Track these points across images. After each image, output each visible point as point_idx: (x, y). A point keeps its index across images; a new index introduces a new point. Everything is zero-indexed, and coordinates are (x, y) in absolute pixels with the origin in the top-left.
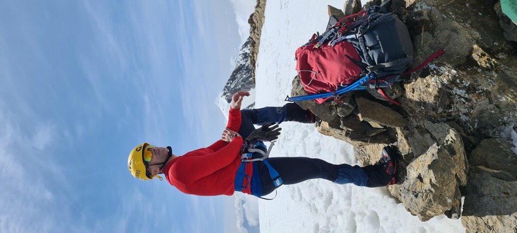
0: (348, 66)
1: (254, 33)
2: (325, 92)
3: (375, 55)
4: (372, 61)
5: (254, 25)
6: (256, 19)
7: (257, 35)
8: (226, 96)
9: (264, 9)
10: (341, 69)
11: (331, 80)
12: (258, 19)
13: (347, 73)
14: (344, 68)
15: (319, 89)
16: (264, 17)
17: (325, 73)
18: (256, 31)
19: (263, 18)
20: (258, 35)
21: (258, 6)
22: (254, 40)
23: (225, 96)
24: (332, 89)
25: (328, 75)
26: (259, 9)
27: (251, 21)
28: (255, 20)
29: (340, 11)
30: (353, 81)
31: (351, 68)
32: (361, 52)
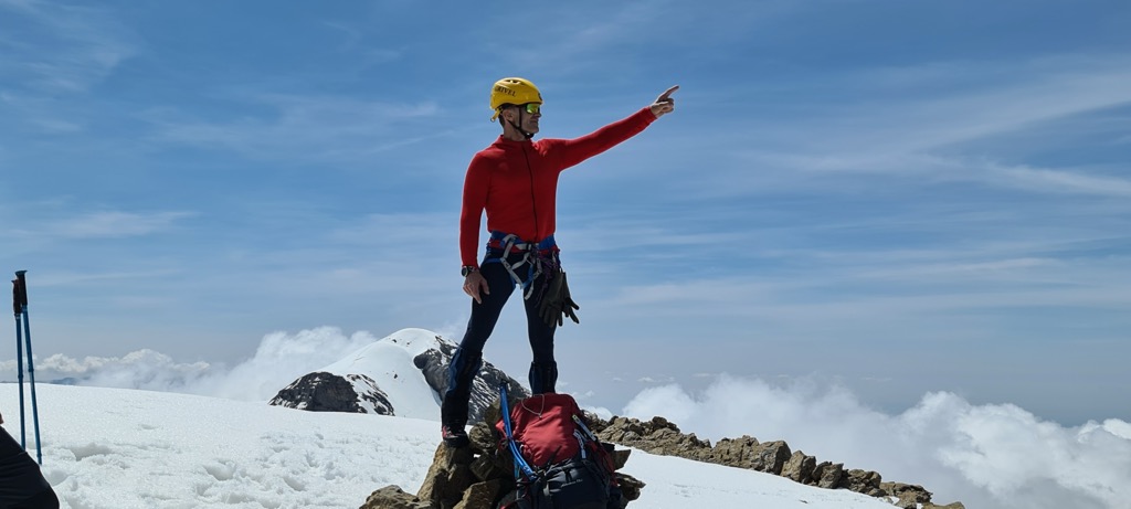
0: (547, 450)
1: (626, 430)
2: (513, 429)
3: (561, 477)
4: (552, 474)
5: (647, 430)
6: (661, 437)
7: (619, 436)
8: (438, 354)
9: (684, 456)
10: (543, 443)
11: (530, 433)
12: (662, 442)
13: (538, 449)
14: (545, 446)
15: (518, 421)
16: (664, 454)
17: (540, 425)
18: (631, 434)
19: (661, 450)
20: (621, 439)
21: (694, 441)
22: (608, 429)
23: (437, 348)
24: (517, 437)
25: (536, 429)
26: (687, 443)
27: (659, 423)
28: (659, 432)
29: (622, 466)
30: (527, 458)
31: (543, 454)
32: (564, 464)
